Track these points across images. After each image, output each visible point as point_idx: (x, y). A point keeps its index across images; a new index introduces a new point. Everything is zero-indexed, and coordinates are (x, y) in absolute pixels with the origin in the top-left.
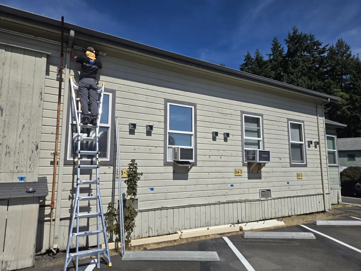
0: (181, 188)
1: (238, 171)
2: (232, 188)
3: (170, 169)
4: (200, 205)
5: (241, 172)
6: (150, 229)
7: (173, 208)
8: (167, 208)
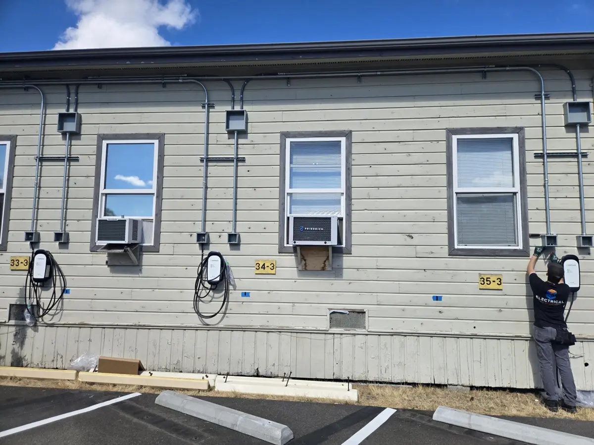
0: (122, 293)
1: (264, 265)
2: (245, 299)
3: (103, 257)
4: (162, 328)
5: (271, 266)
6: (58, 356)
7: (103, 327)
8: (92, 327)
